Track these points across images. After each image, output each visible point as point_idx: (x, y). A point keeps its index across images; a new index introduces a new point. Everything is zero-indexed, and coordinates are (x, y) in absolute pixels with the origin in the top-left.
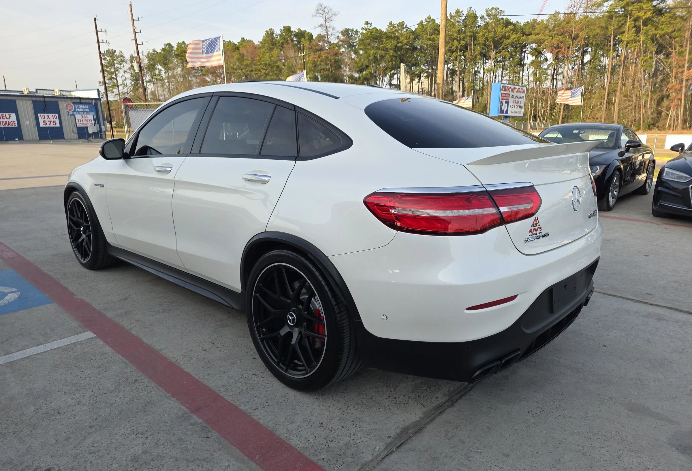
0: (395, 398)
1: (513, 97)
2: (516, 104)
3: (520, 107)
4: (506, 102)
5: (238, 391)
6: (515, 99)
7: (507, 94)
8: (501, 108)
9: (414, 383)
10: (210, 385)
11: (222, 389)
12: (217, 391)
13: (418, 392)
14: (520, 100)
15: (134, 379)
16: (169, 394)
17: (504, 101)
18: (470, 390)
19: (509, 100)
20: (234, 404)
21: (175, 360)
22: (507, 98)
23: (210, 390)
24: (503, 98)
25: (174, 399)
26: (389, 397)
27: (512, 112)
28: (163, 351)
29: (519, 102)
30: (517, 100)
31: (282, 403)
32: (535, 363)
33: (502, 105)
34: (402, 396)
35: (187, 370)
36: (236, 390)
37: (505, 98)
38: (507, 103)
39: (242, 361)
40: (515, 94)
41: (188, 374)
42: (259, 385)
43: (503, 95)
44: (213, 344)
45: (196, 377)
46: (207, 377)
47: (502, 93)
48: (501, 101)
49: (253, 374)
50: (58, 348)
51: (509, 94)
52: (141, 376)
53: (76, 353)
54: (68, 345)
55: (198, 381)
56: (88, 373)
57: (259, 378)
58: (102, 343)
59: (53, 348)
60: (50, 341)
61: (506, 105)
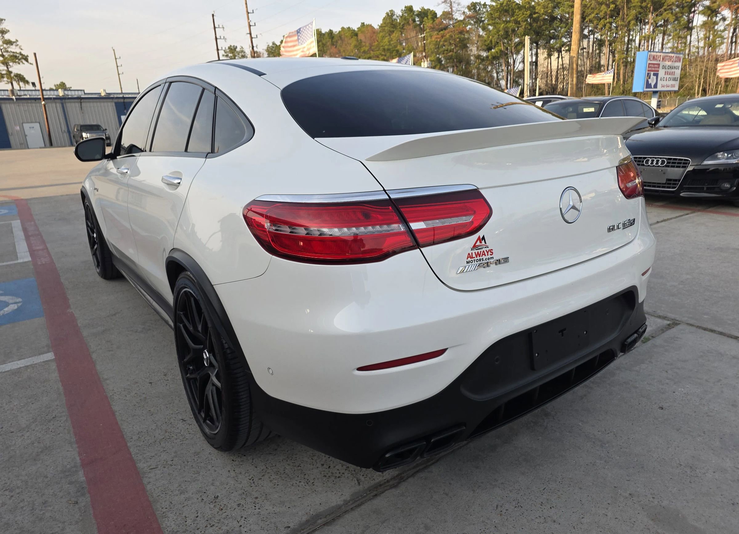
0: (330, 467)
1: (664, 67)
2: (668, 76)
3: (675, 79)
4: (654, 75)
5: (151, 441)
6: (667, 70)
7: (656, 64)
8: (647, 81)
10: (126, 430)
11: (135, 438)
12: (127, 439)
14: (673, 70)
15: (54, 416)
16: (75, 438)
17: (652, 73)
18: (433, 463)
19: (658, 71)
20: (136, 458)
21: (111, 394)
22: (656, 69)
23: (122, 437)
24: (650, 69)
25: (75, 446)
26: (323, 465)
27: (663, 86)
28: (108, 381)
29: (673, 73)
30: (669, 71)
31: (189, 463)
33: (650, 78)
34: (340, 465)
35: (115, 408)
36: (149, 440)
37: (653, 69)
38: (656, 75)
40: (668, 63)
41: (113, 414)
42: (179, 434)
43: (650, 65)
44: (165, 375)
45: (118, 418)
46: (130, 419)
47: (649, 64)
48: (648, 74)
49: (182, 420)
50: (8, 371)
51: (659, 64)
52: (63, 412)
53: (20, 379)
54: (20, 368)
55: (117, 423)
56: (15, 404)
57: (185, 425)
58: (54, 367)
59: (3, 371)
60: (7, 362)
61: (655, 77)
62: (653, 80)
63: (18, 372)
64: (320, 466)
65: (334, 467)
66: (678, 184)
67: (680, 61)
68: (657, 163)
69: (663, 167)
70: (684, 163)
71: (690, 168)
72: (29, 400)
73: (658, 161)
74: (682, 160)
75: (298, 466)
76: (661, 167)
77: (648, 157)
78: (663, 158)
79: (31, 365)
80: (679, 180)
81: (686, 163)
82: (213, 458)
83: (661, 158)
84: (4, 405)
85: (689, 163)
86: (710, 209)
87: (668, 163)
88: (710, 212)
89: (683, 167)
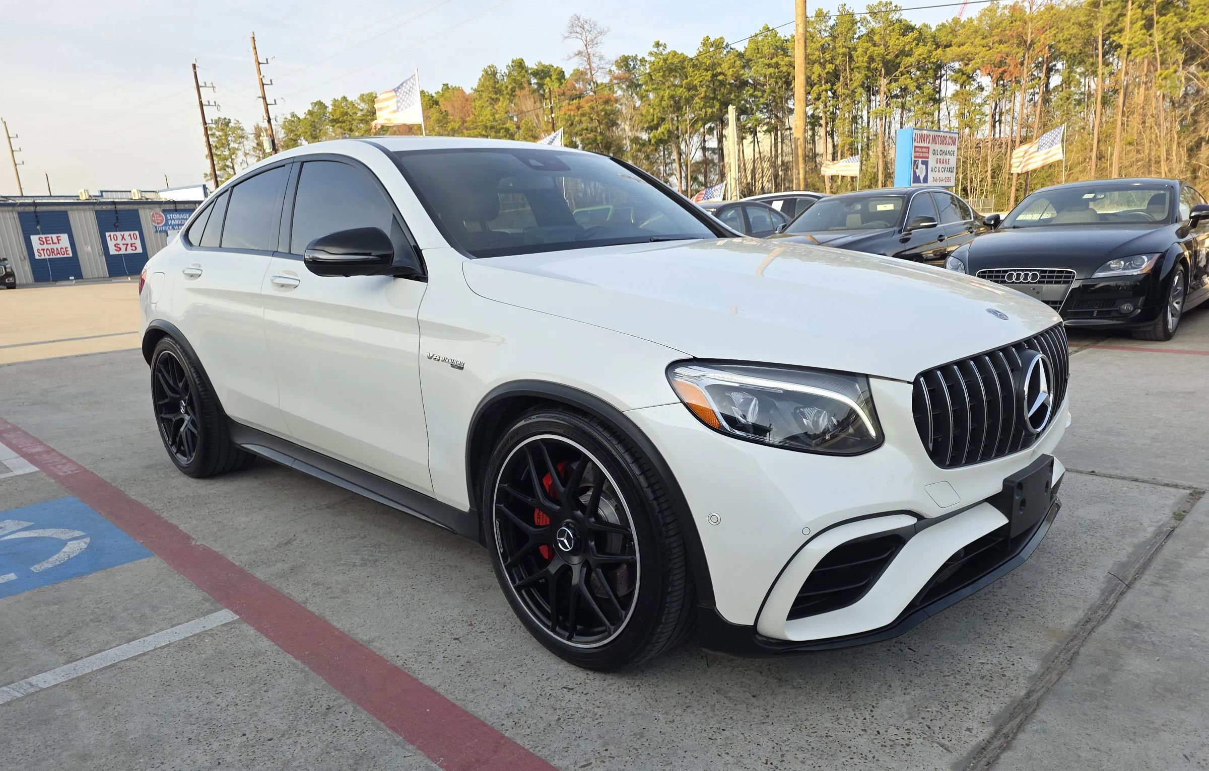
0: (878, 732)
1: (935, 152)
2: (941, 166)
3: (950, 170)
4: (923, 163)
5: (542, 726)
6: (939, 157)
7: (924, 147)
8: (915, 173)
9: (907, 698)
10: (480, 713)
11: (509, 723)
12: (497, 727)
13: (923, 718)
14: (947, 157)
15: (325, 706)
16: (401, 735)
17: (920, 160)
18: (1034, 710)
19: (928, 158)
20: (539, 754)
21: (401, 662)
22: (925, 155)
23: (483, 724)
24: (917, 154)
25: (411, 747)
26: (864, 730)
27: (935, 180)
28: (375, 644)
29: (946, 162)
30: (941, 157)
31: (640, 751)
32: (1153, 644)
33: (917, 168)
34: (892, 727)
35: (429, 682)
36: (535, 724)
37: (922, 155)
38: (925, 163)
39: (535, 660)
40: (938, 147)
41: (431, 691)
42: (581, 711)
43: (917, 149)
44: (471, 625)
45: (450, 697)
46: (471, 696)
47: (915, 147)
48: (915, 161)
49: (565, 688)
50: (167, 646)
51: (928, 148)
52: (337, 699)
53: (203, 656)
55: (454, 705)
56: (232, 695)
57: (578, 695)
58: (252, 631)
60: (151, 632)
61: (924, 167)
62: (921, 173)
63: (186, 645)
64: (862, 733)
65: (886, 731)
66: (1059, 307)
67: (954, 143)
68: (1026, 278)
69: (1035, 283)
70: (1065, 277)
71: (1075, 285)
72: (254, 687)
73: (1026, 275)
74: (1062, 272)
75: (827, 736)
76: (1031, 283)
77: (1011, 270)
78: (1034, 270)
79: (204, 633)
80: (1061, 302)
81: (1069, 277)
82: (672, 738)
83: (1030, 271)
84: (212, 698)
85: (1074, 277)
86: (1101, 344)
87: (1042, 277)
88: (1103, 347)
89: (1065, 282)
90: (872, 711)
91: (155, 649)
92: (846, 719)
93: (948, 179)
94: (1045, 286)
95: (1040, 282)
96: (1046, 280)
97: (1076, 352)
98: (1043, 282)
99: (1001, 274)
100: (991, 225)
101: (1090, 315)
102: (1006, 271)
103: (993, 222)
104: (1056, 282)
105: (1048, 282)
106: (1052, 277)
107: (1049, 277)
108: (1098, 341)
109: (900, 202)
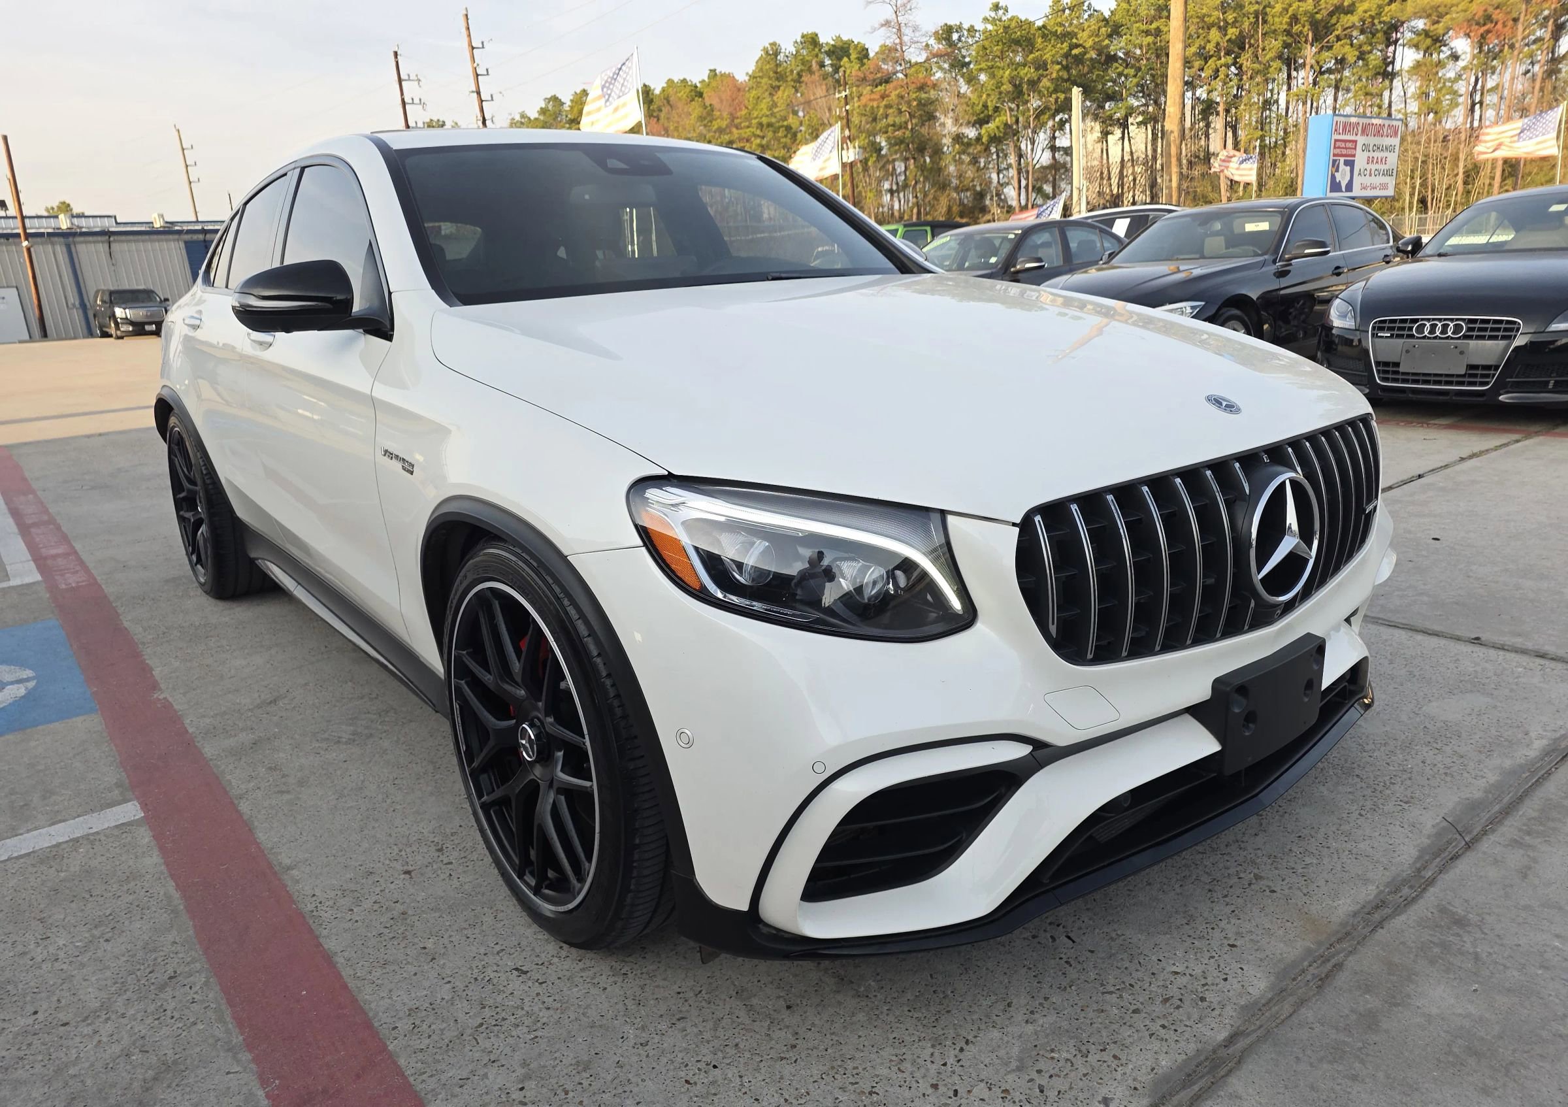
0: (956, 1092)
2: (1374, 167)
3: (1388, 173)
4: (1346, 163)
5: (449, 1035)
6: (1371, 154)
7: (1349, 141)
8: (1333, 177)
9: (1030, 1028)
10: (373, 1006)
11: (404, 1025)
12: (384, 1031)
13: (1039, 1072)
14: (1384, 154)
15: (170, 972)
16: (241, 1034)
17: (1342, 160)
19: (1354, 156)
20: (419, 1087)
21: (310, 907)
22: (1350, 152)
23: (368, 1025)
24: (1338, 151)
25: (246, 1056)
26: (935, 1086)
27: (1364, 188)
28: (295, 872)
29: (1384, 161)
30: (1376, 154)
31: (571, 1094)
32: (1477, 957)
33: (1337, 171)
34: (983, 1085)
35: (331, 944)
36: (442, 1030)
37: (1344, 151)
38: (1350, 164)
39: (500, 916)
40: (1372, 140)
41: (328, 958)
42: (520, 1013)
43: (1338, 144)
44: (440, 850)
45: (346, 973)
46: (377, 973)
47: (1336, 141)
48: (1334, 161)
49: (517, 969)
50: (28, 854)
51: (1355, 142)
52: (194, 961)
53: (62, 874)
54: (58, 845)
55: (345, 987)
56: (61, 942)
57: (530, 983)
58: (147, 840)
59: (15, 855)
60: (21, 832)
61: (1348, 168)
62: (1344, 175)
63: (54, 854)
64: (930, 1091)
65: (969, 1092)
66: (1494, 375)
67: (1396, 134)
68: (1444, 331)
69: (1459, 338)
70: (1506, 330)
71: (1520, 341)
72: (96, 932)
73: (1445, 327)
74: (1501, 322)
75: (871, 1093)
76: (1452, 338)
77: (1422, 319)
78: (1457, 320)
79: (86, 837)
80: (1497, 367)
81: (1511, 330)
82: (630, 1076)
83: (1452, 320)
84: (32, 946)
85: (1518, 329)
87: (1469, 329)
88: (1563, 435)
89: (1504, 338)
90: (962, 1050)
91: (9, 859)
92: (914, 1062)
93: (1384, 187)
94: (1472, 343)
95: (1465, 337)
96: (1475, 333)
97: (1517, 441)
98: (1470, 337)
99: (1408, 325)
100: (1409, 252)
101: (1542, 387)
102: (1416, 321)
103: (1410, 248)
104: (1491, 338)
105: (1479, 338)
106: (1485, 329)
107: (1480, 329)
108: (1557, 426)
109: (1278, 219)
